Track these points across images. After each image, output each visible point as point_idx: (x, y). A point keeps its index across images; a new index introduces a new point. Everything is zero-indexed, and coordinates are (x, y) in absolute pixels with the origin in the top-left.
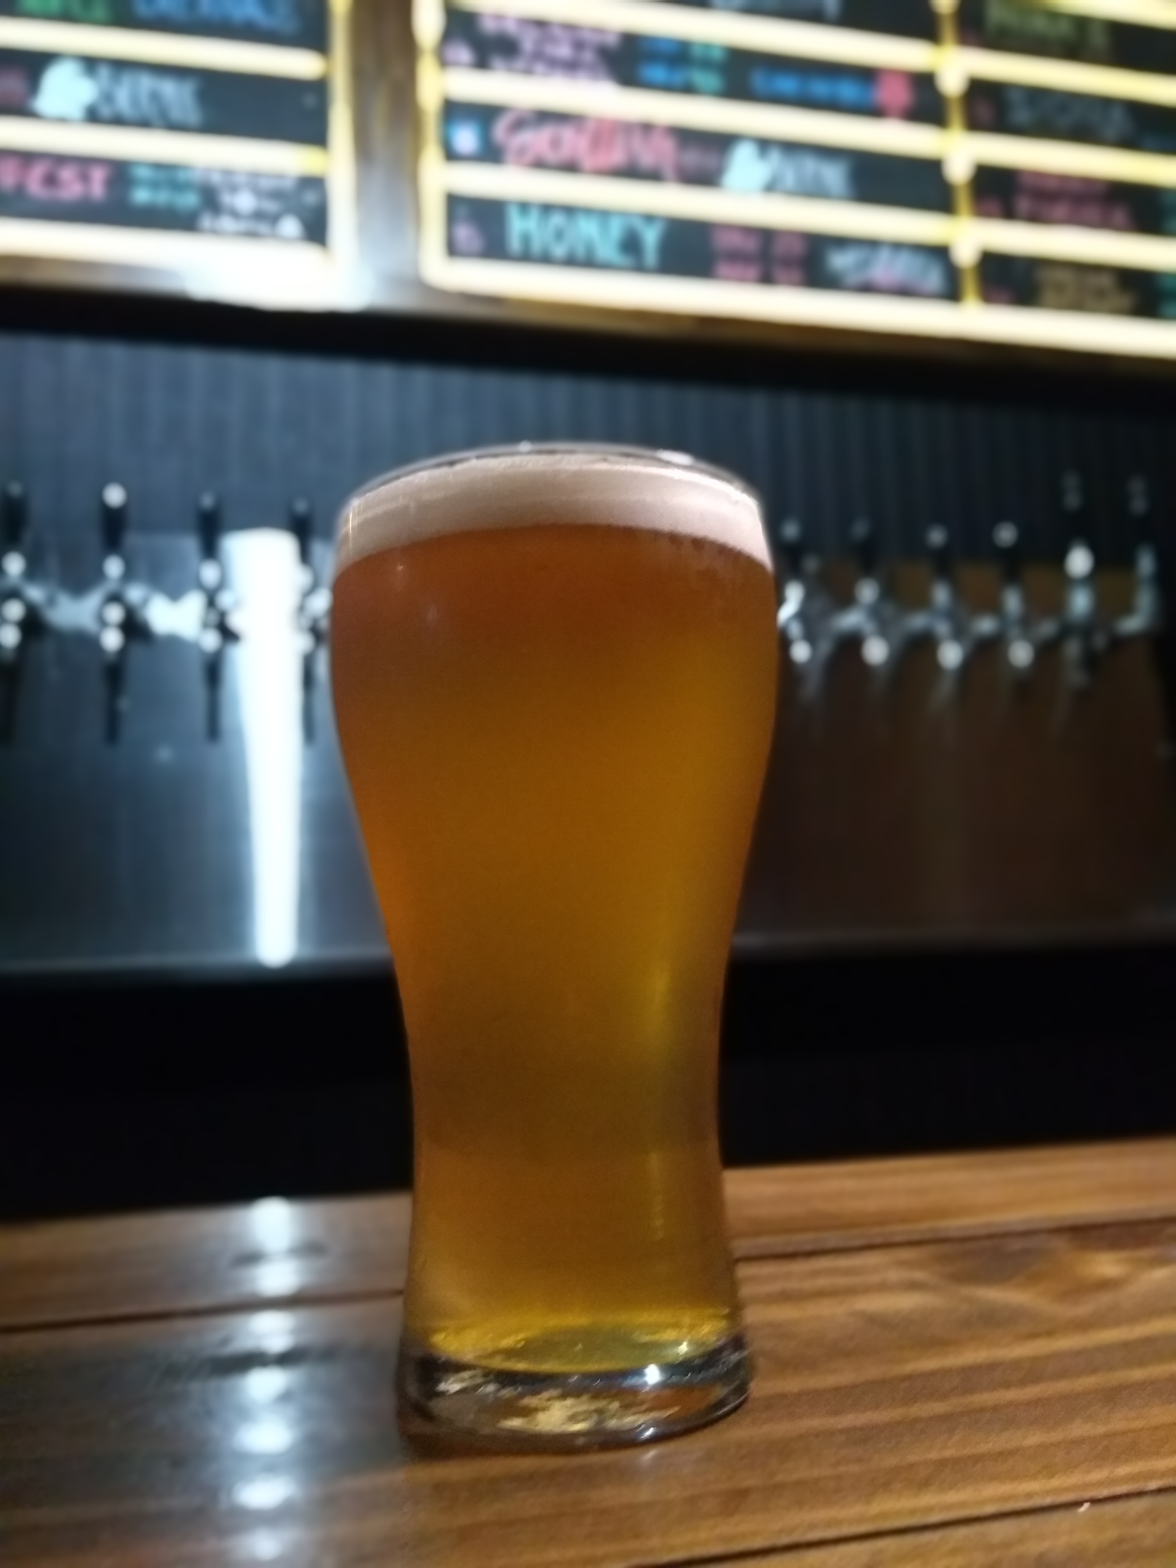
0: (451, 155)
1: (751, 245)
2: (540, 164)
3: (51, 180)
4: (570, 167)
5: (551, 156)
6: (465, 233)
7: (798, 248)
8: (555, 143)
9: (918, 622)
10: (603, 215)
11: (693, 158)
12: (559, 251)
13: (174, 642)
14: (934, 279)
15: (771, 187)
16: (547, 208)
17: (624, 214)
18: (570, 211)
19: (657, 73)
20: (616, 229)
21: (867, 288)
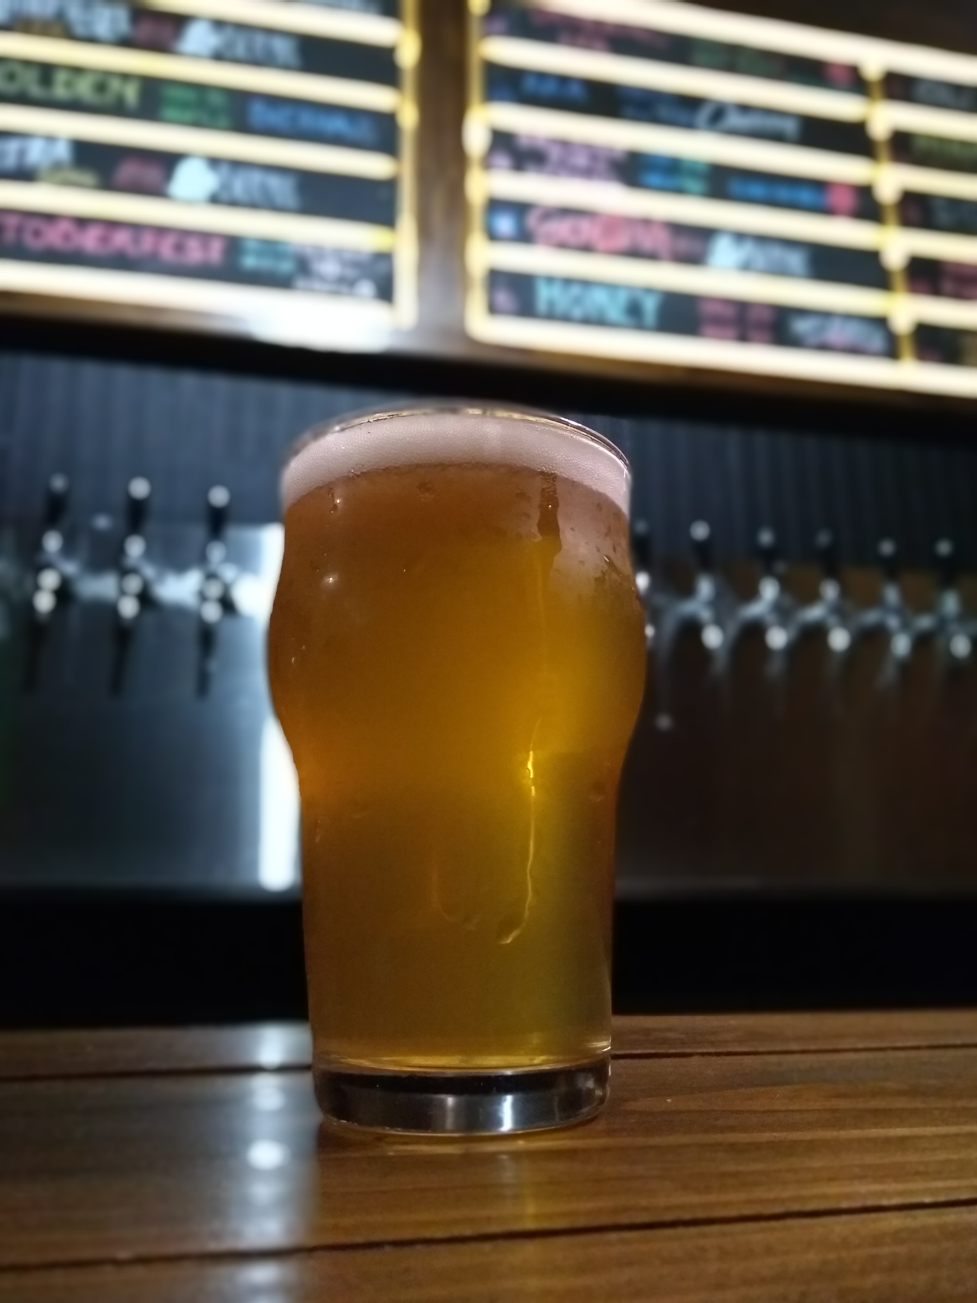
0: (493, 236)
1: (730, 312)
2: (563, 246)
3: (179, 248)
4: (586, 248)
5: (572, 240)
6: (503, 298)
7: (767, 316)
8: (575, 231)
9: (871, 617)
10: (611, 287)
11: (684, 245)
12: (577, 312)
14: (877, 341)
15: (746, 267)
16: (568, 282)
17: (629, 288)
18: (586, 284)
19: (654, 179)
20: (622, 298)
21: (824, 347)
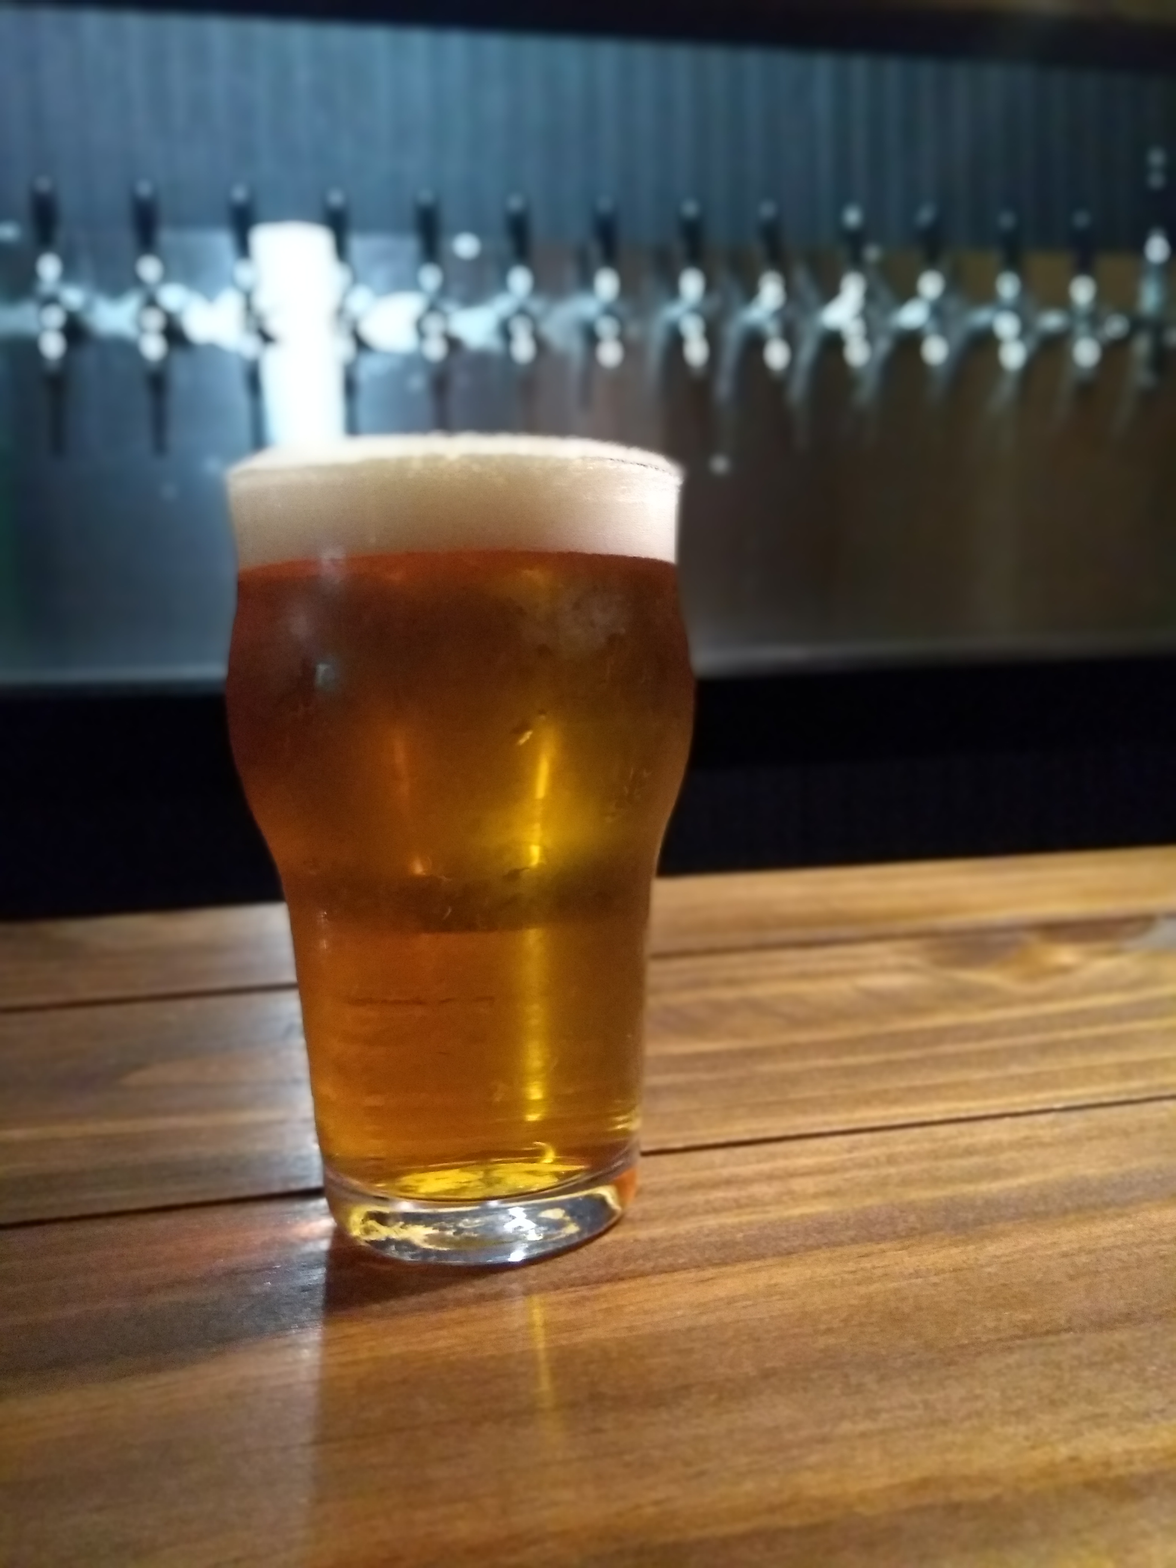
9: (981, 317)
13: (213, 350)
